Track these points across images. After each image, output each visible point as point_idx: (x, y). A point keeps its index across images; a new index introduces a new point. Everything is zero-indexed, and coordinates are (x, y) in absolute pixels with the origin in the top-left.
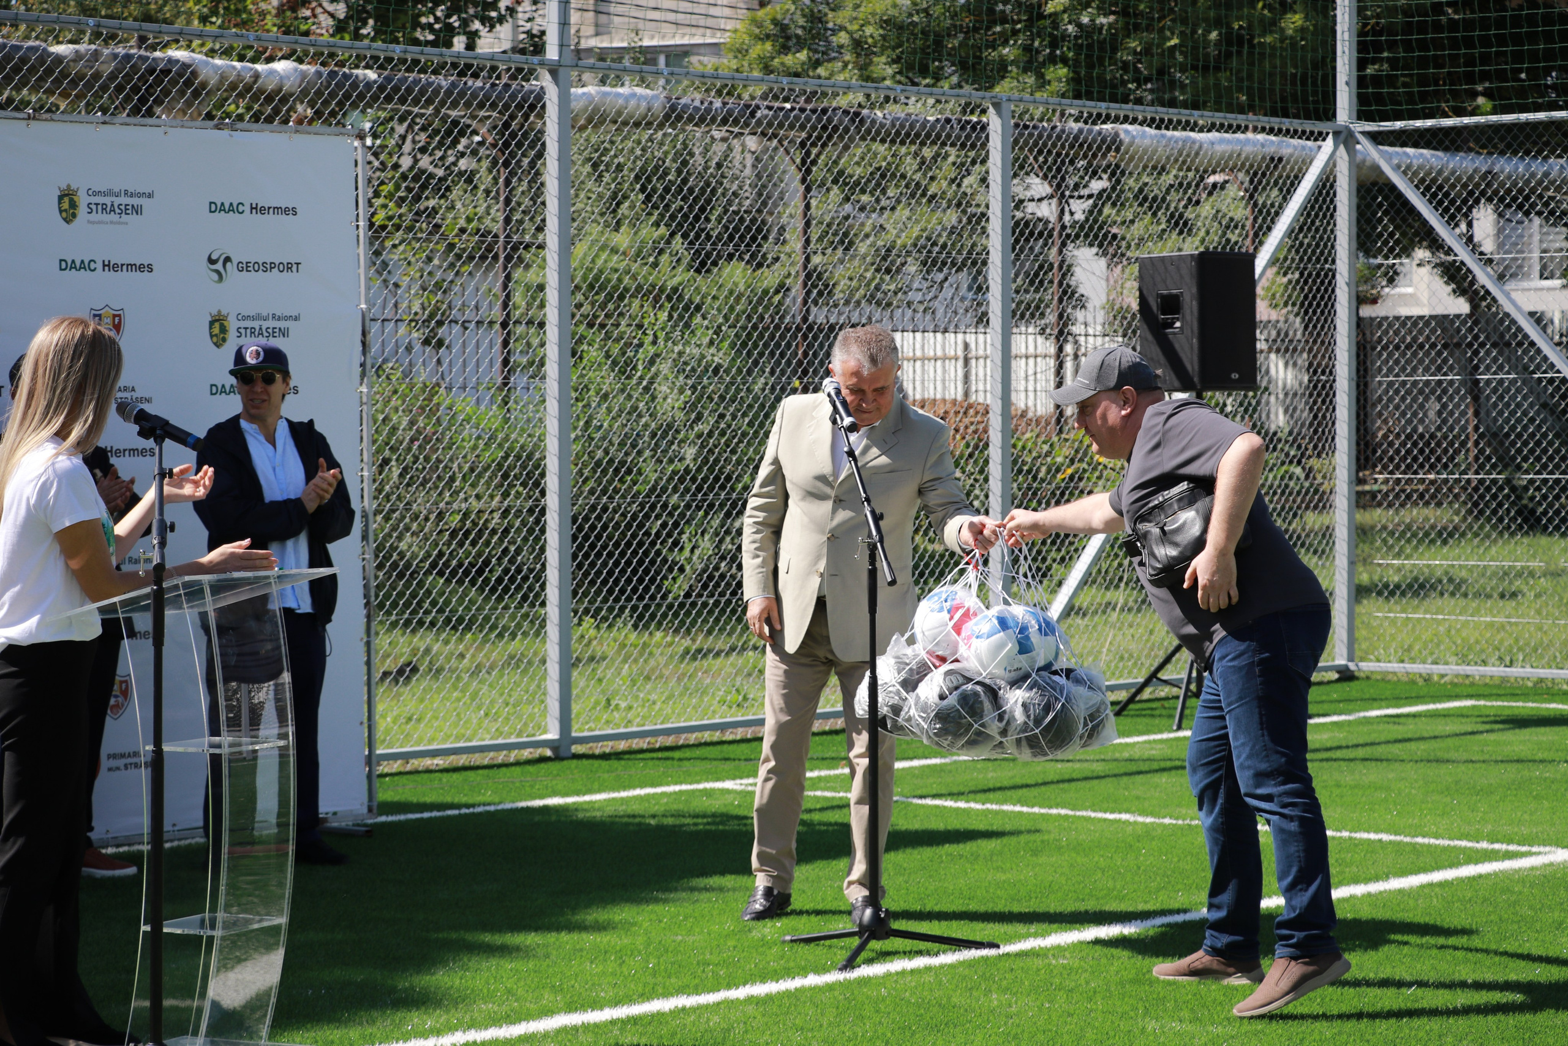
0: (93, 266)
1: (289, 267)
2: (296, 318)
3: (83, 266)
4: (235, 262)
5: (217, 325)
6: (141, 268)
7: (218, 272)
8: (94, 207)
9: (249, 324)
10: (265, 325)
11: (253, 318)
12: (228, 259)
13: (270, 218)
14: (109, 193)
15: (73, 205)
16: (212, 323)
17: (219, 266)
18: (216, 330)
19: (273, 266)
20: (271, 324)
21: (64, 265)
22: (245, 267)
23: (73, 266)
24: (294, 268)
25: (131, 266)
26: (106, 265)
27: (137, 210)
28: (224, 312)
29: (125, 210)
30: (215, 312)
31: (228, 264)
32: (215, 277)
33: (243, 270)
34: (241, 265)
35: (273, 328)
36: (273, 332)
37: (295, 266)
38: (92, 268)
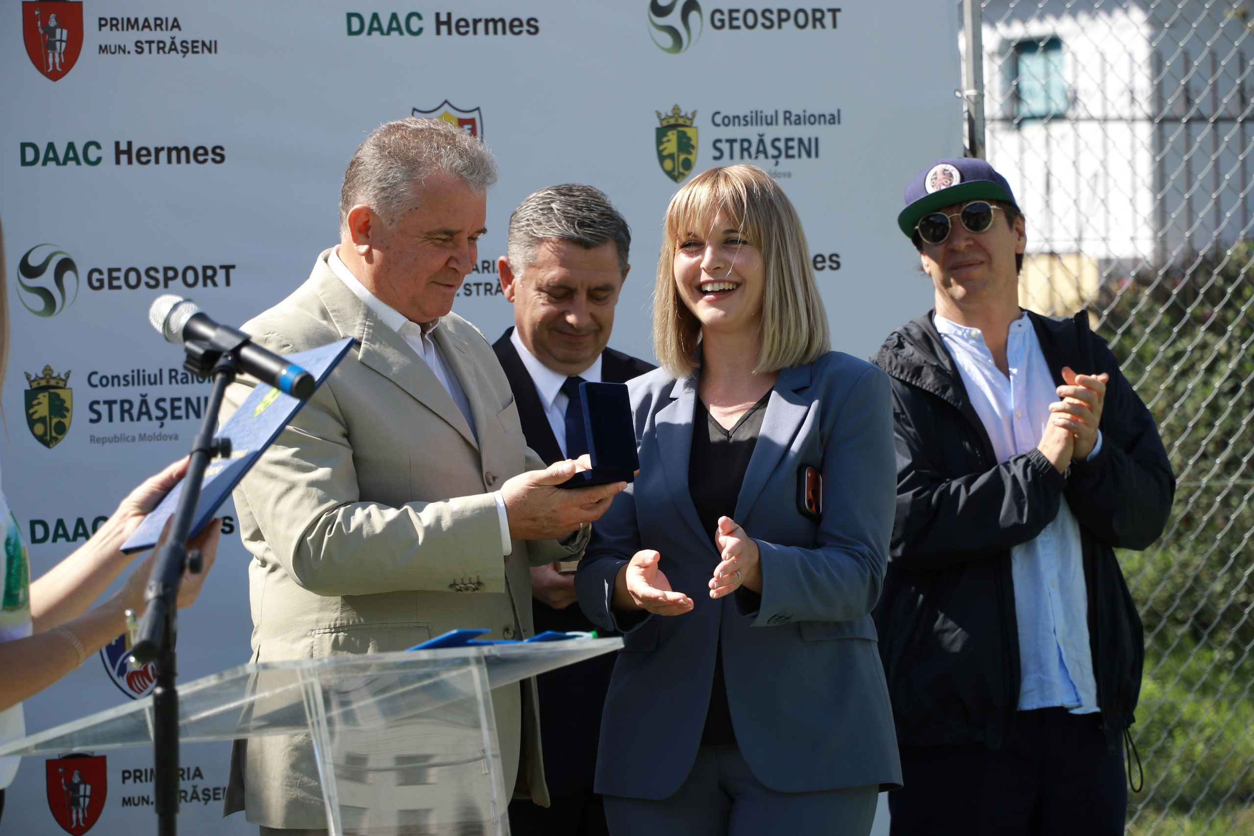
0: (415, 24)
1: (817, 18)
2: (834, 119)
3: (395, 25)
4: (707, 11)
5: (672, 135)
6: (514, 26)
7: (672, 31)
9: (737, 132)
10: (770, 133)
11: (746, 121)
12: (691, 5)
16: (661, 133)
17: (674, 19)
18: (671, 146)
19: (783, 16)
20: (783, 131)
21: (356, 25)
22: (726, 20)
23: (375, 25)
24: (828, 19)
25: (494, 24)
26: (443, 23)
28: (686, 110)
30: (666, 110)
31: (693, 15)
32: (667, 40)
33: (722, 27)
34: (718, 16)
35: (788, 140)
36: (788, 148)
37: (829, 16)
38: (414, 28)
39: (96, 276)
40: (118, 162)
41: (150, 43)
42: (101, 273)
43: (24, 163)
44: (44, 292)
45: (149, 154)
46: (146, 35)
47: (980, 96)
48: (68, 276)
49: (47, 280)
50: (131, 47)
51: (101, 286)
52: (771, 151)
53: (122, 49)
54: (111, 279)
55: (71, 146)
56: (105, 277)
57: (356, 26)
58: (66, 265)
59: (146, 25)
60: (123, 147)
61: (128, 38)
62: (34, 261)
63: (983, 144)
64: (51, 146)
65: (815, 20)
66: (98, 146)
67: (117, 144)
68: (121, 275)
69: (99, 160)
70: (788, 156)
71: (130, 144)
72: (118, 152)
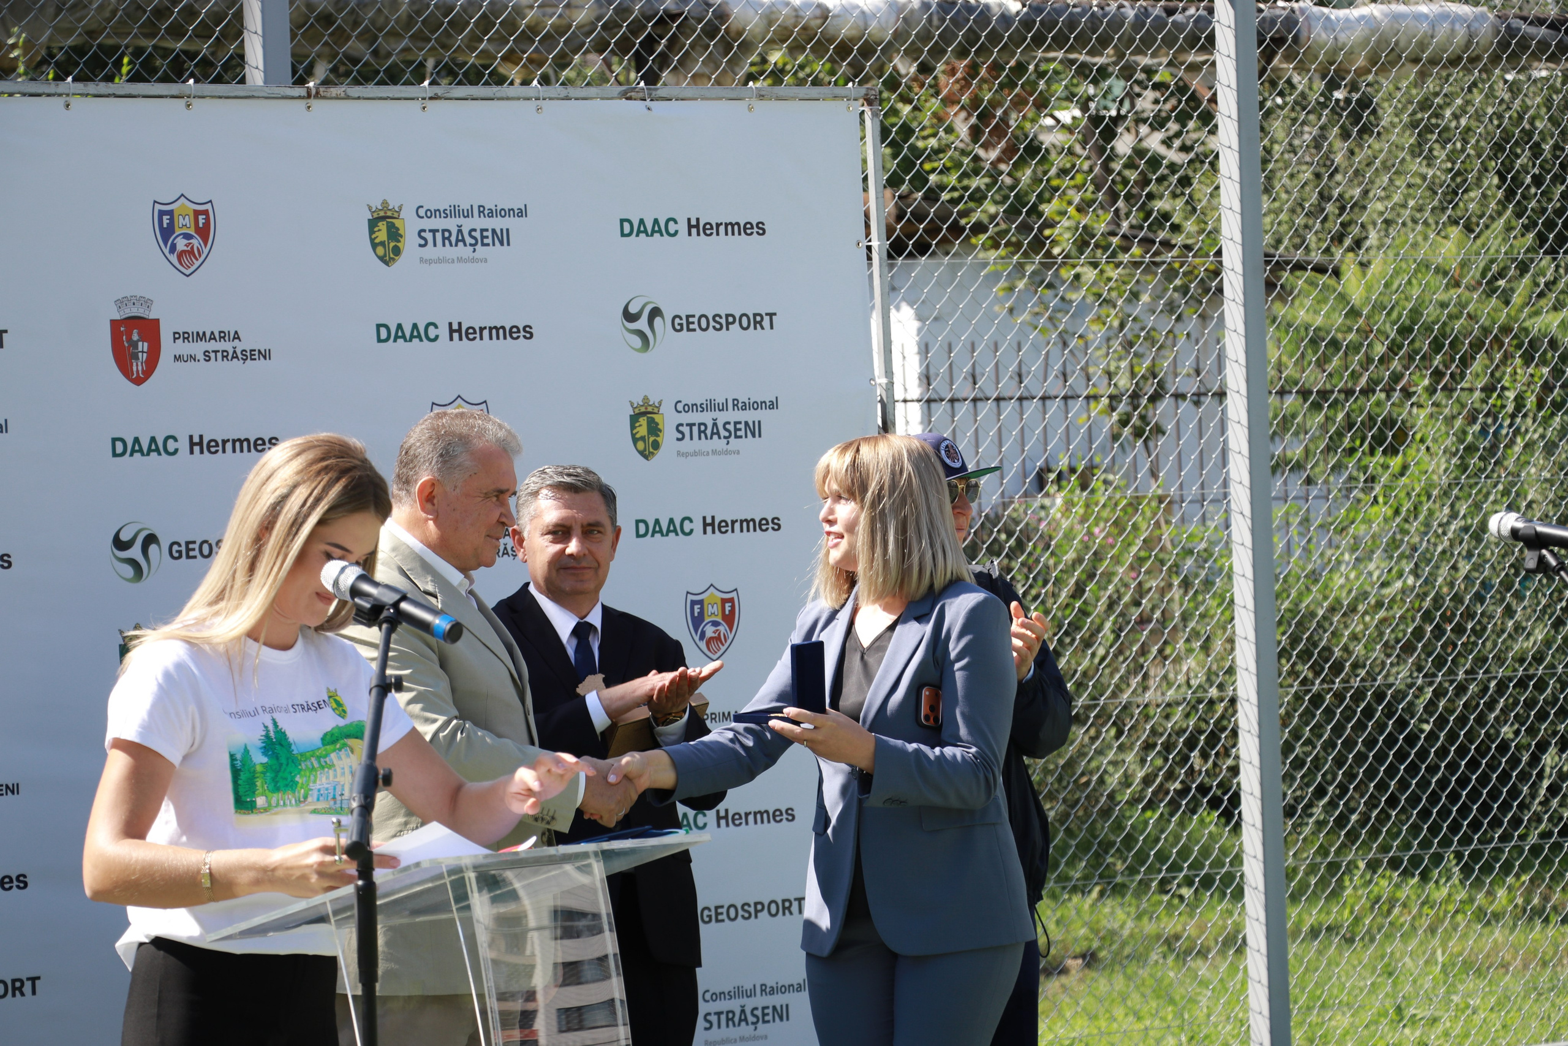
1: (757, 321)
2: (773, 405)
4: (668, 317)
5: (643, 421)
6: (512, 333)
7: (641, 334)
8: (429, 236)
9: (695, 417)
10: (722, 417)
11: (702, 408)
12: (656, 312)
13: (721, 241)
14: (454, 212)
15: (395, 234)
16: (634, 419)
17: (642, 324)
18: (642, 430)
19: (730, 320)
20: (732, 415)
21: (384, 333)
22: (684, 324)
24: (766, 322)
25: (497, 331)
27: (502, 238)
28: (653, 400)
29: (481, 239)
30: (638, 400)
31: (658, 321)
32: (637, 342)
33: (681, 330)
34: (677, 321)
35: (736, 423)
36: (736, 430)
37: (767, 319)
38: (432, 336)
39: (175, 548)
40: (192, 452)
41: (216, 352)
42: (179, 545)
43: (115, 455)
44: (133, 562)
45: (217, 445)
46: (212, 346)
47: (891, 384)
48: (153, 548)
49: (135, 552)
50: (200, 356)
51: (180, 557)
52: (723, 433)
53: (193, 358)
54: (188, 550)
55: (153, 440)
56: (183, 548)
57: (384, 335)
58: (151, 539)
59: (213, 337)
60: (196, 440)
61: (198, 348)
62: (125, 537)
63: (894, 424)
64: (136, 440)
65: (756, 322)
66: (176, 440)
67: (191, 437)
68: (196, 546)
69: (176, 451)
70: (737, 437)
71: (201, 437)
72: (192, 444)
